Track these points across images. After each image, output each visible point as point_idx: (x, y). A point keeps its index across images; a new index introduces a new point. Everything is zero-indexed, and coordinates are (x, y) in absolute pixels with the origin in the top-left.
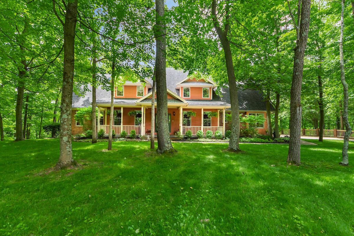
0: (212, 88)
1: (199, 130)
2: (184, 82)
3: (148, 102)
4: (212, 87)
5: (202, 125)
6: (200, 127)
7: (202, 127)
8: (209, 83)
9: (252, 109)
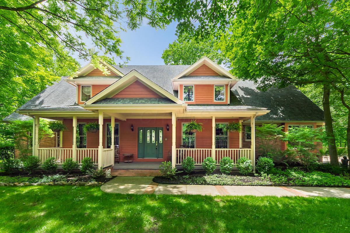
0: (229, 85)
1: (208, 156)
2: (184, 77)
3: (115, 105)
4: (230, 83)
5: (214, 146)
6: (209, 149)
7: (214, 149)
8: (225, 77)
9: (293, 119)
